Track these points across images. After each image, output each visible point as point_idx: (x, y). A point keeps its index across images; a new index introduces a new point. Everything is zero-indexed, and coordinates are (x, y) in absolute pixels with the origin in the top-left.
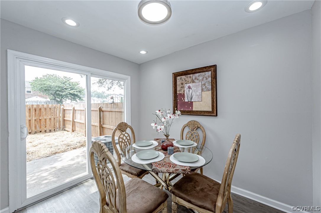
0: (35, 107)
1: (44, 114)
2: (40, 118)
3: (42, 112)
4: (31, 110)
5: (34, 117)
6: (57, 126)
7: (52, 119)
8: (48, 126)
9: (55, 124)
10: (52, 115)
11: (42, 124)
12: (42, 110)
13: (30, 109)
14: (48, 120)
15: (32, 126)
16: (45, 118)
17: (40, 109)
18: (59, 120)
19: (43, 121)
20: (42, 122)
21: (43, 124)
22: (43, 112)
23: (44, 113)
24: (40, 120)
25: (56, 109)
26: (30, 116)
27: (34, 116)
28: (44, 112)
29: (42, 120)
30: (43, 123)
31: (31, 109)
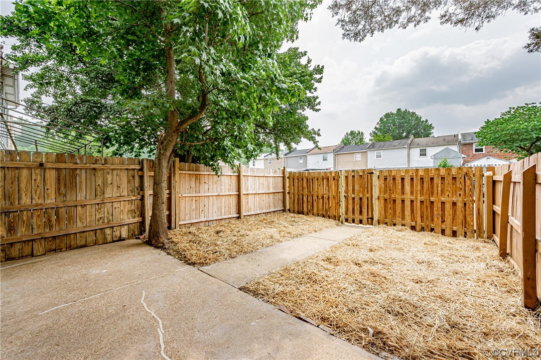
0: (421, 173)
1: (440, 192)
2: (432, 199)
3: (435, 185)
4: (415, 180)
5: (419, 196)
6: (473, 226)
7: (460, 205)
8: (448, 219)
9: (468, 219)
10: (460, 195)
11: (435, 213)
12: (436, 180)
13: (412, 179)
14: (448, 206)
15: (417, 214)
16: (443, 199)
17: (432, 179)
18: (479, 210)
19: (436, 206)
20: (435, 209)
21: (438, 214)
22: (437, 187)
23: (440, 189)
24: (432, 203)
25: (470, 179)
26: (412, 193)
27: (419, 193)
28: (440, 185)
29: (435, 204)
30: (437, 210)
31: (415, 178)
